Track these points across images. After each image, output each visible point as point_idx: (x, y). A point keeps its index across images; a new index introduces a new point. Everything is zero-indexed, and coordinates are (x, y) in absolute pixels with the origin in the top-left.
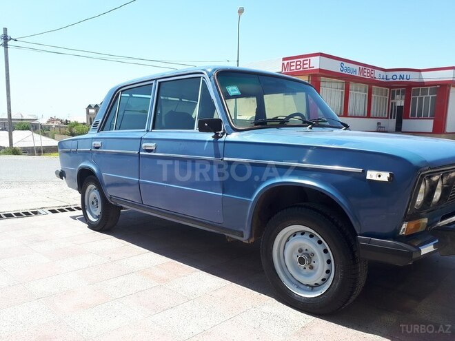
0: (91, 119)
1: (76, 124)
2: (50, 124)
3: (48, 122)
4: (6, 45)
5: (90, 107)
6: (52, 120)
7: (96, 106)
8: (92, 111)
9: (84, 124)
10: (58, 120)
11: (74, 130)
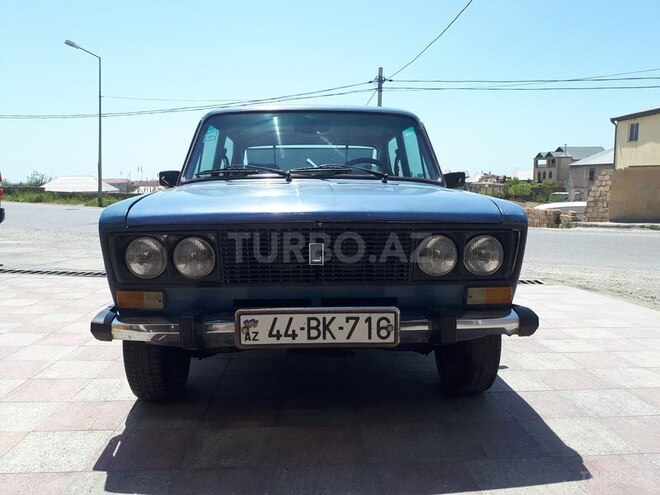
0: (539, 174)
1: (517, 181)
2: (483, 183)
3: (481, 180)
4: (380, 89)
5: (539, 156)
6: (486, 177)
7: (549, 154)
8: (543, 162)
9: (529, 181)
10: (493, 176)
11: (511, 191)
